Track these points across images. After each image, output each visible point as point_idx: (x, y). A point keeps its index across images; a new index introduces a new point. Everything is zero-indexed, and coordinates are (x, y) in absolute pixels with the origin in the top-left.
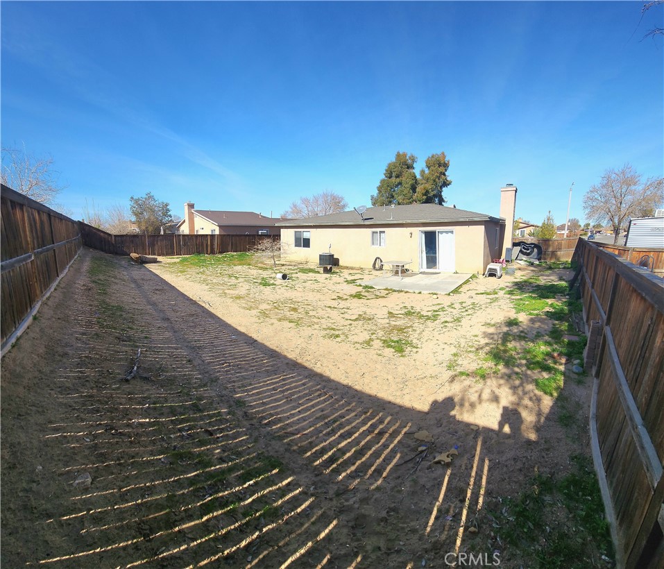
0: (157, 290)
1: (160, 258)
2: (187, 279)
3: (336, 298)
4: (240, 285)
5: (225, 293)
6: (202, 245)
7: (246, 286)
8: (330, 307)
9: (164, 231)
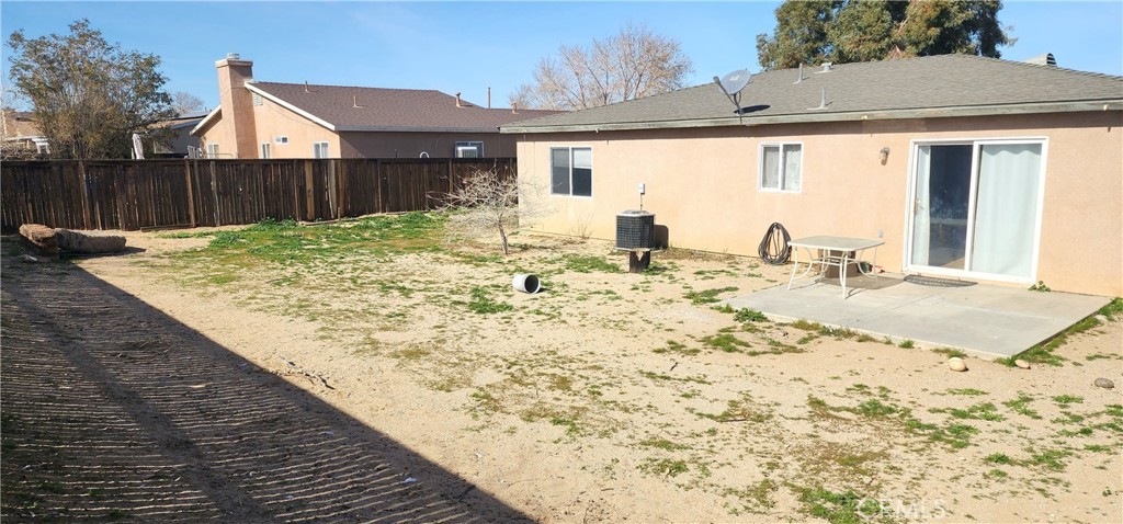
0: (135, 347)
1: (134, 238)
2: (241, 305)
3: (667, 346)
4: (419, 311)
5: (374, 343)
6: (288, 192)
7: (433, 316)
8: (651, 375)
9: (146, 145)
